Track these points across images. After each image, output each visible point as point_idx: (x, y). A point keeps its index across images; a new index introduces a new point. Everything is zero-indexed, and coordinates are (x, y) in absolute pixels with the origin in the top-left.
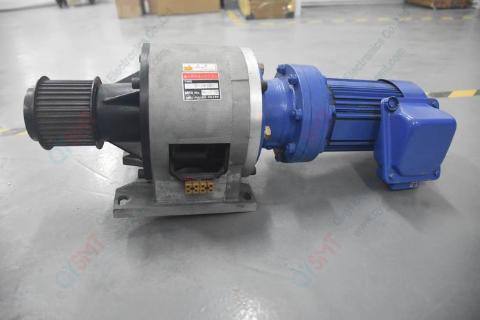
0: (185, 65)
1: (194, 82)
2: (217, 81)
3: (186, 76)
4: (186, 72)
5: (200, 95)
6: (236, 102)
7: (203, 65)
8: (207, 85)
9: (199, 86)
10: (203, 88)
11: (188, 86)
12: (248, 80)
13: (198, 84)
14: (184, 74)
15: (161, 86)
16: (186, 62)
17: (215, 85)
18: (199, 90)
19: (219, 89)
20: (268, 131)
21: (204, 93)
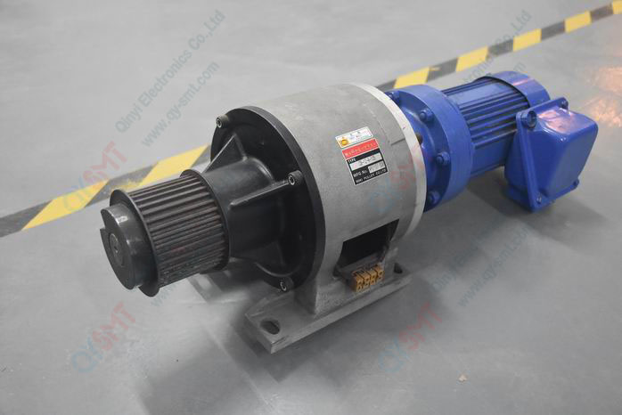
0: (339, 139)
1: (358, 159)
2: (377, 151)
3: (346, 154)
4: (344, 148)
5: (368, 174)
6: (402, 170)
7: (355, 133)
8: (370, 159)
9: (365, 162)
10: (368, 163)
11: (354, 166)
12: (404, 139)
13: (362, 160)
14: (344, 152)
15: (327, 175)
16: (338, 134)
17: (378, 157)
18: (366, 168)
19: (383, 160)
21: (372, 170)
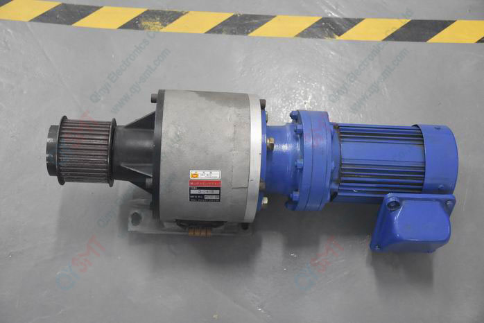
0: (192, 172)
1: (198, 188)
2: (219, 189)
3: (192, 183)
4: (192, 179)
5: (203, 198)
6: (233, 204)
7: (207, 172)
8: (209, 192)
9: (203, 192)
10: (206, 193)
11: (193, 192)
12: (247, 188)
13: (202, 190)
14: (190, 181)
15: (170, 191)
16: (193, 169)
17: (217, 192)
18: (203, 195)
19: (219, 195)
20: (265, 201)
21: (207, 198)
